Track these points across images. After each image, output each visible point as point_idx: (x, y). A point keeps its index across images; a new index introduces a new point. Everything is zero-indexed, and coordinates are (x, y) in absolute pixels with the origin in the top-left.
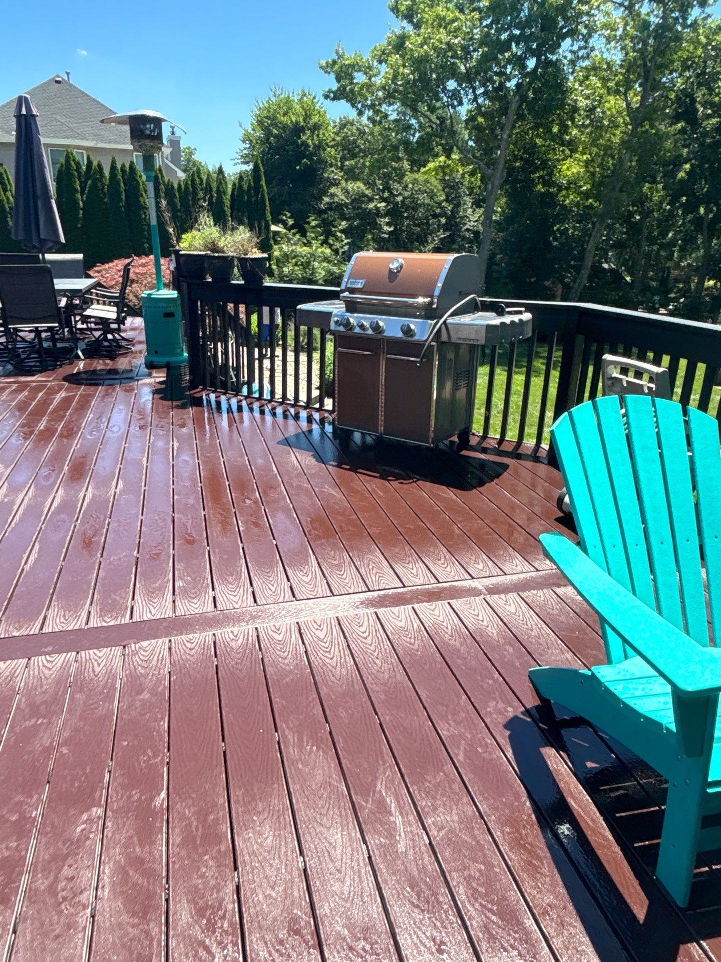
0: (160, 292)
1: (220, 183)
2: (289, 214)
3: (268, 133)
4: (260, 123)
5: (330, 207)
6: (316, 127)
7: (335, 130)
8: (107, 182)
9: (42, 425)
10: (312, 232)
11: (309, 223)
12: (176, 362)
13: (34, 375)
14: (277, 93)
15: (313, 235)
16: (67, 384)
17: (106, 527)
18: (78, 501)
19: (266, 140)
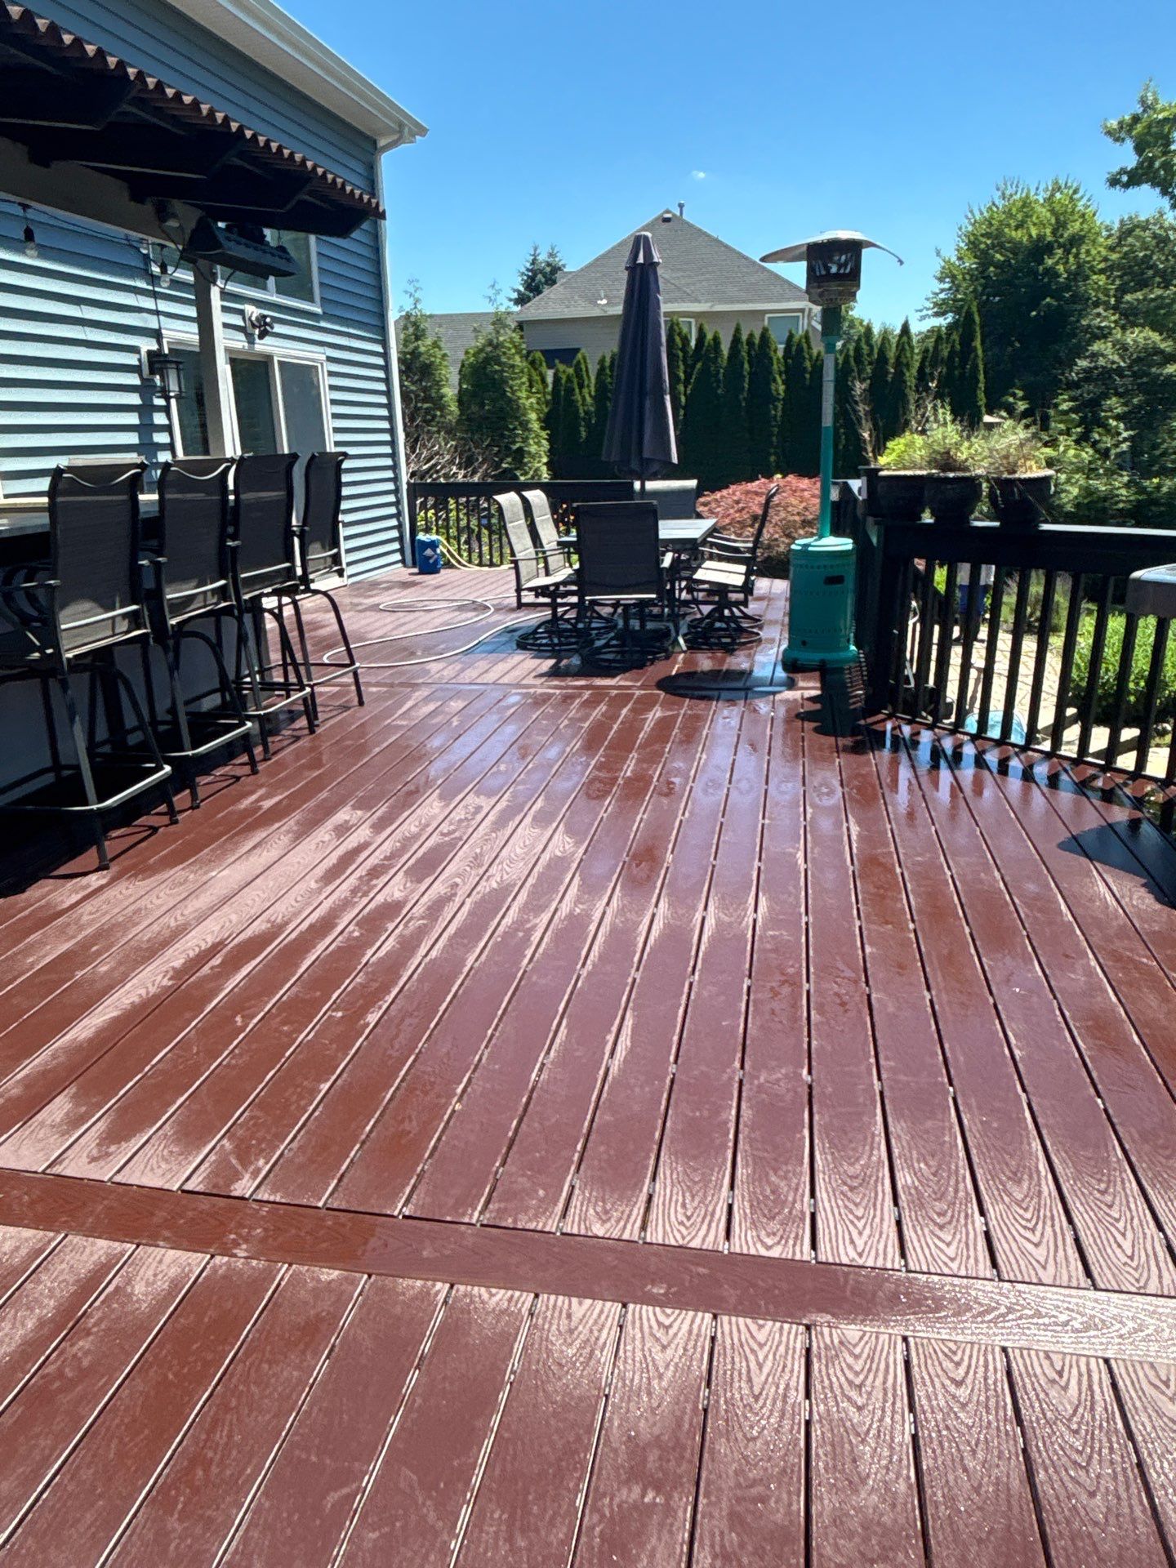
0: (824, 541)
1: (903, 349)
2: (1020, 393)
3: (984, 259)
4: (973, 245)
5: (1088, 376)
6: (1076, 241)
7: (1110, 242)
8: (725, 363)
9: (629, 769)
10: (1061, 422)
11: (1056, 406)
12: (837, 661)
13: (614, 676)
14: (1008, 193)
15: (1062, 426)
16: (662, 694)
17: (745, 997)
18: (692, 930)
19: (979, 274)
